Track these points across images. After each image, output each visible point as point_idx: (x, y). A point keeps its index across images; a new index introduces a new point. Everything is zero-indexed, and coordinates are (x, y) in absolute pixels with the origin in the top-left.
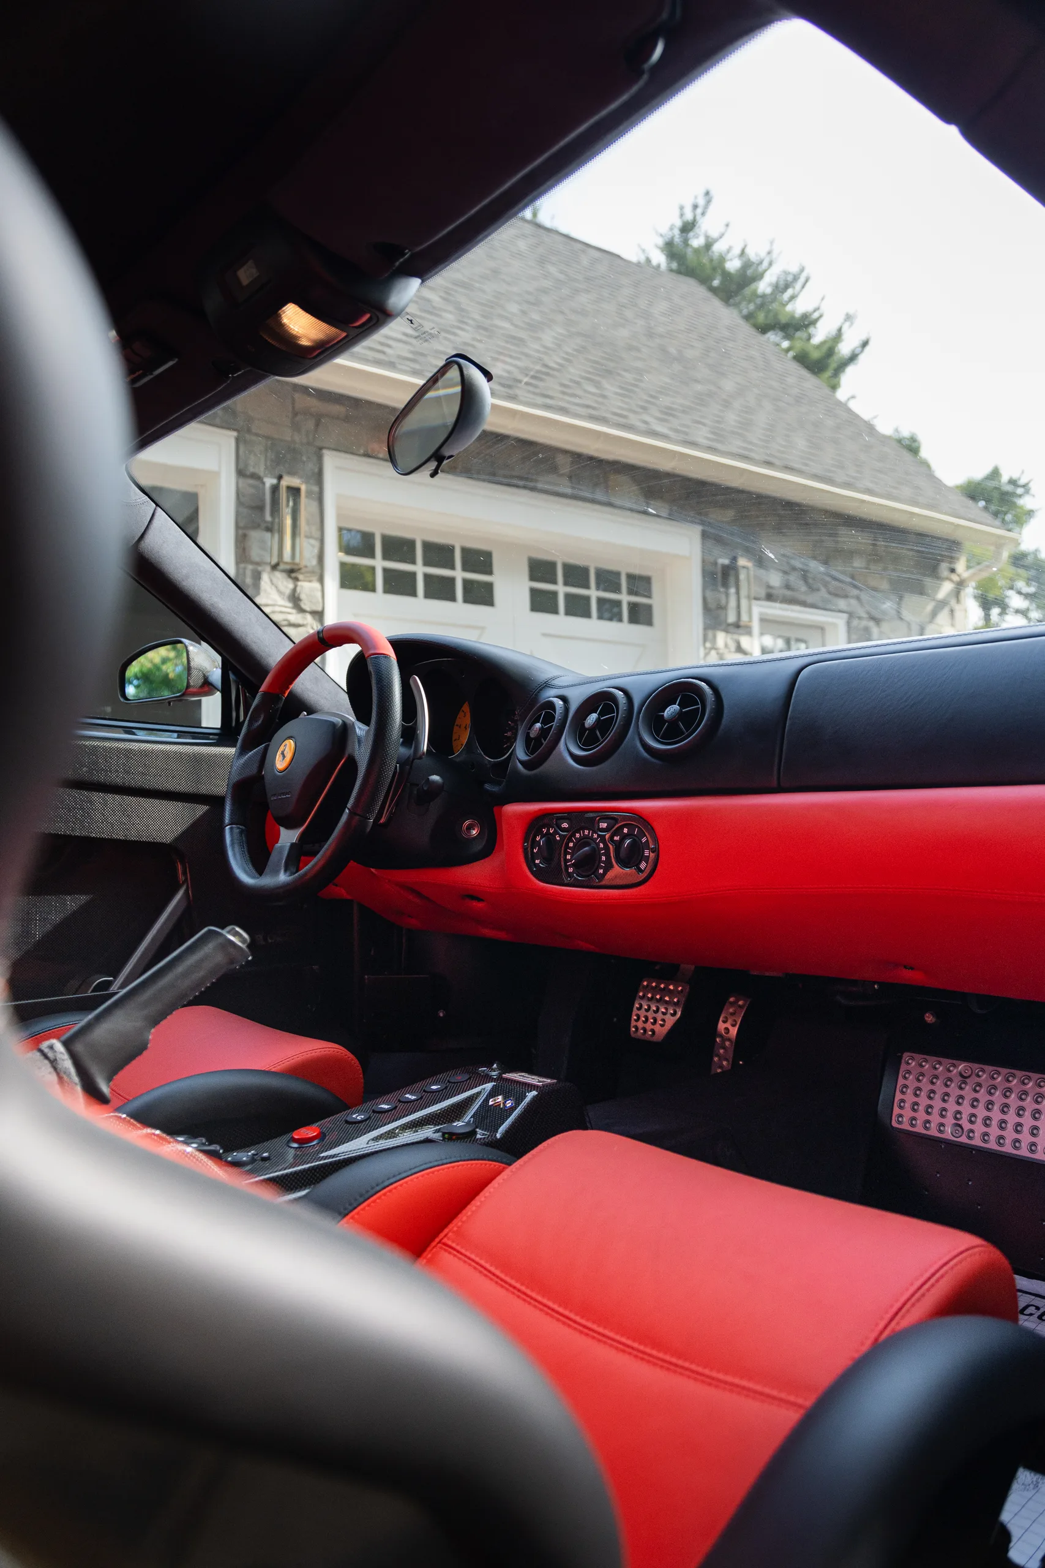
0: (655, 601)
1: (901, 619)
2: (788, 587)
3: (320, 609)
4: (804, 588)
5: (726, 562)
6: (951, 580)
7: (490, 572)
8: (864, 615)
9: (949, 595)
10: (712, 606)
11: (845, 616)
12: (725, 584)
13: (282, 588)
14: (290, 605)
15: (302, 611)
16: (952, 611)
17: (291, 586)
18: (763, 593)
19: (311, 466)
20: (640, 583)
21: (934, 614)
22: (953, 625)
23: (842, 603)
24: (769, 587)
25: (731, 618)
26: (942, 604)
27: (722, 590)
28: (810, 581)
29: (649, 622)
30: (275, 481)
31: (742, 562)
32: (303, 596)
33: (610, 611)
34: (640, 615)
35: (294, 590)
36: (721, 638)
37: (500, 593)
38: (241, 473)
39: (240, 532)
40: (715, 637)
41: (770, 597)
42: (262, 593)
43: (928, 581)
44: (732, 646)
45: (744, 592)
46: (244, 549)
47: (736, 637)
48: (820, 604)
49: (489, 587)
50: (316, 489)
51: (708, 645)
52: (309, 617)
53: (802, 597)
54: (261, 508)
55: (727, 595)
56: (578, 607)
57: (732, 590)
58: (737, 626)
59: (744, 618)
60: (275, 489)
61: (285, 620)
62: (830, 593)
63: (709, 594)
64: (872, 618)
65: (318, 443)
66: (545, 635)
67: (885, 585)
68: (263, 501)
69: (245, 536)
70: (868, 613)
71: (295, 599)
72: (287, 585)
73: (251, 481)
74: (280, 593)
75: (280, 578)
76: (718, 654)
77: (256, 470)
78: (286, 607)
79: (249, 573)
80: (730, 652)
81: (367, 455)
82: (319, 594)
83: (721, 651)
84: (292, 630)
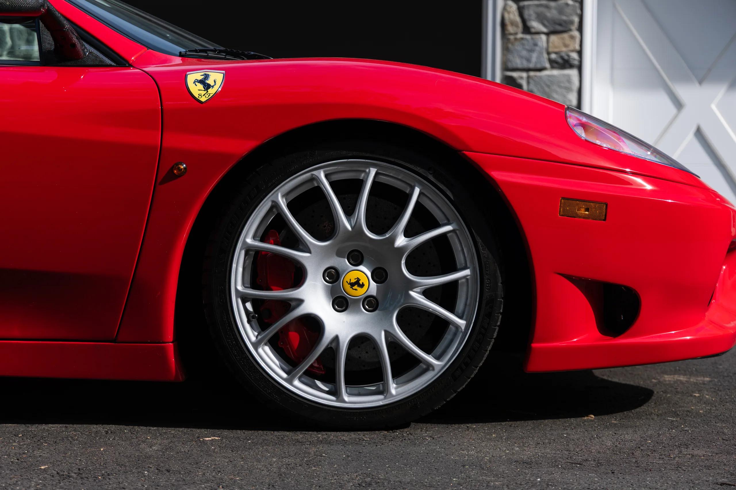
84: (552, 4)
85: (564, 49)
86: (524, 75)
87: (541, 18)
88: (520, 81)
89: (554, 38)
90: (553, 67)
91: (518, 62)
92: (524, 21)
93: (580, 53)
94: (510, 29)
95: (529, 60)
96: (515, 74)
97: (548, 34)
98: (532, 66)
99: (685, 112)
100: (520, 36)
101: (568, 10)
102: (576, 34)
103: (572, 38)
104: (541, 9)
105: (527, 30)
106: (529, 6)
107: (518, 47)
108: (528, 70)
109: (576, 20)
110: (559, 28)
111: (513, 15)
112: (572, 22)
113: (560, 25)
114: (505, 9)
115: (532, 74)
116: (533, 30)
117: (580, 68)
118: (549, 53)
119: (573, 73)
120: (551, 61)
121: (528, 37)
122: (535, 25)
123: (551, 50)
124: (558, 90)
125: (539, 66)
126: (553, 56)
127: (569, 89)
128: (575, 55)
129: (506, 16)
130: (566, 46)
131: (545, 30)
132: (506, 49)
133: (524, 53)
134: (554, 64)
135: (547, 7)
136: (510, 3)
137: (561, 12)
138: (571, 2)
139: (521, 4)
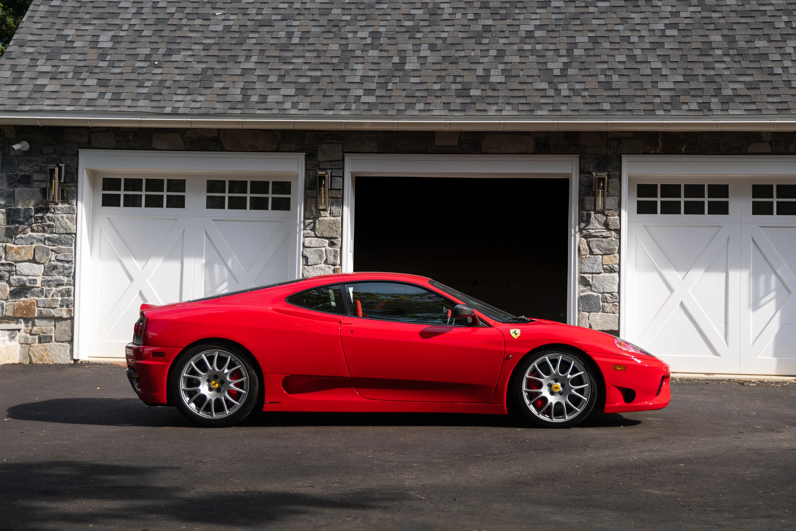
3: (619, 228)
7: (726, 196)
13: (600, 220)
14: (603, 228)
15: (609, 230)
17: (605, 219)
19: (615, 164)
32: (610, 223)
35: (606, 221)
37: (731, 207)
38: (581, 172)
39: (581, 198)
42: (591, 224)
46: (583, 205)
49: (725, 204)
50: (618, 173)
52: (613, 232)
54: (590, 186)
56: (788, 209)
61: (600, 235)
65: (619, 152)
66: (762, 227)
69: (583, 199)
71: (606, 225)
72: (603, 219)
73: (586, 175)
74: (599, 222)
75: (599, 216)
77: (588, 170)
78: (602, 229)
79: (585, 215)
81: (644, 153)
82: (618, 221)
84: (605, 240)
85: (611, 263)
86: (590, 276)
87: (599, 247)
88: (588, 279)
89: (605, 257)
90: (605, 272)
91: (587, 269)
92: (590, 248)
93: (619, 265)
94: (583, 252)
95: (592, 268)
96: (586, 275)
97: (602, 255)
98: (594, 271)
99: (675, 294)
100: (588, 256)
101: (613, 243)
102: (617, 255)
103: (615, 257)
104: (599, 243)
105: (591, 253)
106: (593, 240)
107: (587, 261)
108: (593, 273)
109: (617, 248)
110: (609, 252)
111: (584, 246)
112: (615, 249)
113: (609, 250)
114: (580, 242)
115: (594, 275)
116: (594, 253)
117: (619, 273)
118: (603, 265)
119: (616, 275)
120: (604, 269)
121: (592, 256)
122: (596, 251)
123: (604, 263)
124: (608, 284)
125: (598, 272)
126: (605, 266)
127: (614, 284)
128: (617, 266)
129: (581, 246)
130: (612, 261)
131: (601, 253)
132: (581, 262)
133: (590, 265)
134: (605, 270)
135: (602, 241)
136: (583, 239)
137: (609, 244)
138: (614, 239)
139: (589, 240)
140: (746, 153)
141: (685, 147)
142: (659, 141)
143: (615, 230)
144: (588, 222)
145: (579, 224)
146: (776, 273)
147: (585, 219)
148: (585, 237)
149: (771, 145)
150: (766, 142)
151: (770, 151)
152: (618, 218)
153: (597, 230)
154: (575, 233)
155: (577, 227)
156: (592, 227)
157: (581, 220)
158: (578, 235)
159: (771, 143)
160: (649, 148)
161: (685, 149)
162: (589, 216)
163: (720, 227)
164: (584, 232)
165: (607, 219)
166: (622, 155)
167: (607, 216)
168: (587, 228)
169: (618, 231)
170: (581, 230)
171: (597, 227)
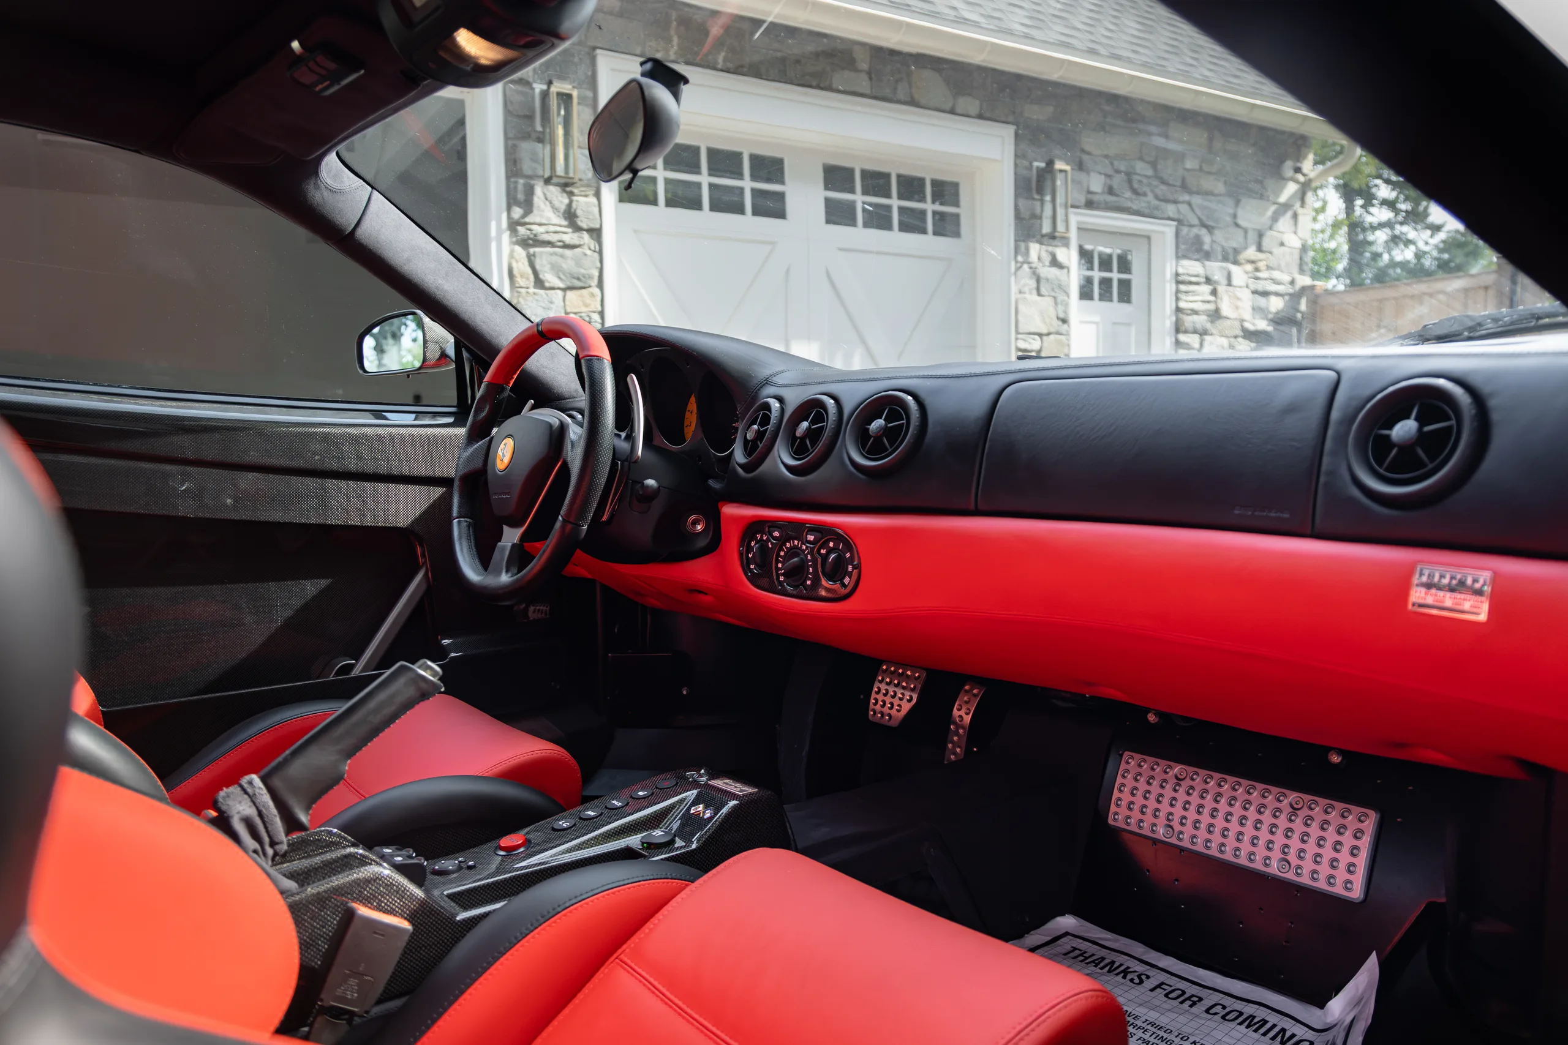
0: (963, 211)
1: (1237, 225)
2: (1111, 191)
3: (598, 226)
4: (1128, 194)
5: (1043, 165)
6: (1297, 182)
7: (782, 181)
8: (1196, 221)
9: (1292, 197)
10: (1026, 214)
11: (1175, 223)
12: (1040, 190)
13: (557, 204)
14: (565, 223)
15: (578, 229)
16: (1295, 216)
17: (567, 201)
18: (1082, 199)
19: (583, 70)
20: (946, 191)
21: (1275, 219)
22: (1295, 233)
23: (1171, 209)
24: (1089, 192)
25: (1046, 229)
26: (1286, 207)
27: (1037, 197)
28: (1136, 186)
29: (957, 234)
30: (545, 87)
31: (1059, 165)
32: (579, 212)
33: (913, 223)
34: (947, 226)
35: (570, 205)
36: (1035, 249)
37: (792, 204)
39: (510, 143)
40: (1027, 249)
41: (1090, 205)
42: (535, 211)
43: (1270, 183)
44: (1047, 259)
45: (1060, 200)
46: (515, 162)
47: (1050, 249)
48: (1147, 211)
49: (780, 197)
50: (590, 94)
51: (1020, 258)
52: (586, 235)
53: (1129, 204)
54: (530, 117)
55: (1042, 201)
56: (879, 220)
57: (1048, 198)
58: (1052, 237)
59: (1061, 227)
60: (545, 95)
61: (560, 241)
62: (1157, 198)
63: (1022, 203)
64: (1204, 225)
65: (591, 43)
66: (841, 249)
67: (1220, 188)
68: (534, 112)
69: (515, 147)
70: (1200, 219)
71: (570, 216)
72: (562, 201)
73: (520, 88)
74: (554, 208)
75: (553, 191)
76: (1031, 268)
77: (525, 76)
78: (560, 226)
79: (520, 187)
80: (1044, 266)
82: (596, 210)
83: (1033, 265)
84: (568, 252)
85: (584, 309)
87: (557, 270)
89: (570, 294)
92: (535, 273)
93: (602, 314)
94: (520, 281)
97: (564, 290)
100: (532, 290)
101: (586, 262)
102: (597, 291)
103: (593, 295)
104: (555, 259)
105: (539, 283)
106: (541, 253)
109: (596, 274)
110: (577, 284)
111: (522, 266)
112: (591, 277)
113: (578, 279)
114: (511, 256)
116: (547, 285)
118: (566, 313)
121: (542, 292)
122: (550, 278)
123: (569, 310)
128: (596, 317)
129: (514, 265)
130: (586, 306)
131: (562, 285)
135: (562, 256)
136: (518, 249)
137: (578, 264)
138: (589, 252)
139: (532, 250)
140: (829, 88)
141: (723, 54)
142: (672, 32)
143: (590, 231)
144: (528, 206)
145: (509, 209)
146: (863, 342)
147: (521, 196)
148: (525, 243)
149: (871, 79)
150: (861, 71)
151: (868, 92)
152: (594, 200)
153: (552, 228)
154: (500, 232)
155: (504, 216)
156: (538, 220)
157: (511, 201)
158: (506, 236)
159: (869, 73)
160: (653, 43)
161: (725, 60)
162: (530, 191)
163: (773, 243)
164: (521, 230)
165: (571, 202)
166: (598, 51)
167: (571, 194)
168: (527, 220)
169: (596, 233)
170: (513, 225)
171: (549, 219)
